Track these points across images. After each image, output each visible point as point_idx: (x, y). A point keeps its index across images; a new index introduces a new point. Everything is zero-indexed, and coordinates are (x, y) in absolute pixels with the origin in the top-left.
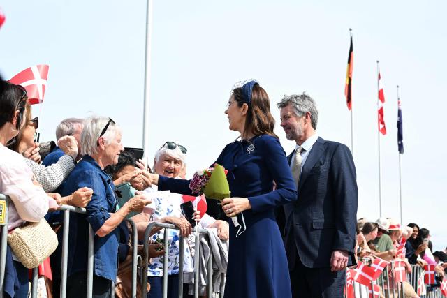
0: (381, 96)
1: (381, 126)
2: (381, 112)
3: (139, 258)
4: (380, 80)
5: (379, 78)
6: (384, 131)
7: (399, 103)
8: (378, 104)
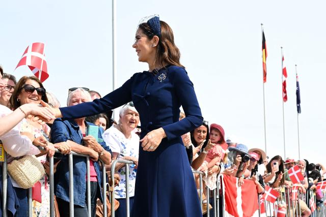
0: (284, 72)
1: (284, 95)
2: (284, 84)
3: (107, 185)
4: (284, 61)
5: (283, 59)
6: (285, 98)
7: (297, 77)
8: (282, 78)
